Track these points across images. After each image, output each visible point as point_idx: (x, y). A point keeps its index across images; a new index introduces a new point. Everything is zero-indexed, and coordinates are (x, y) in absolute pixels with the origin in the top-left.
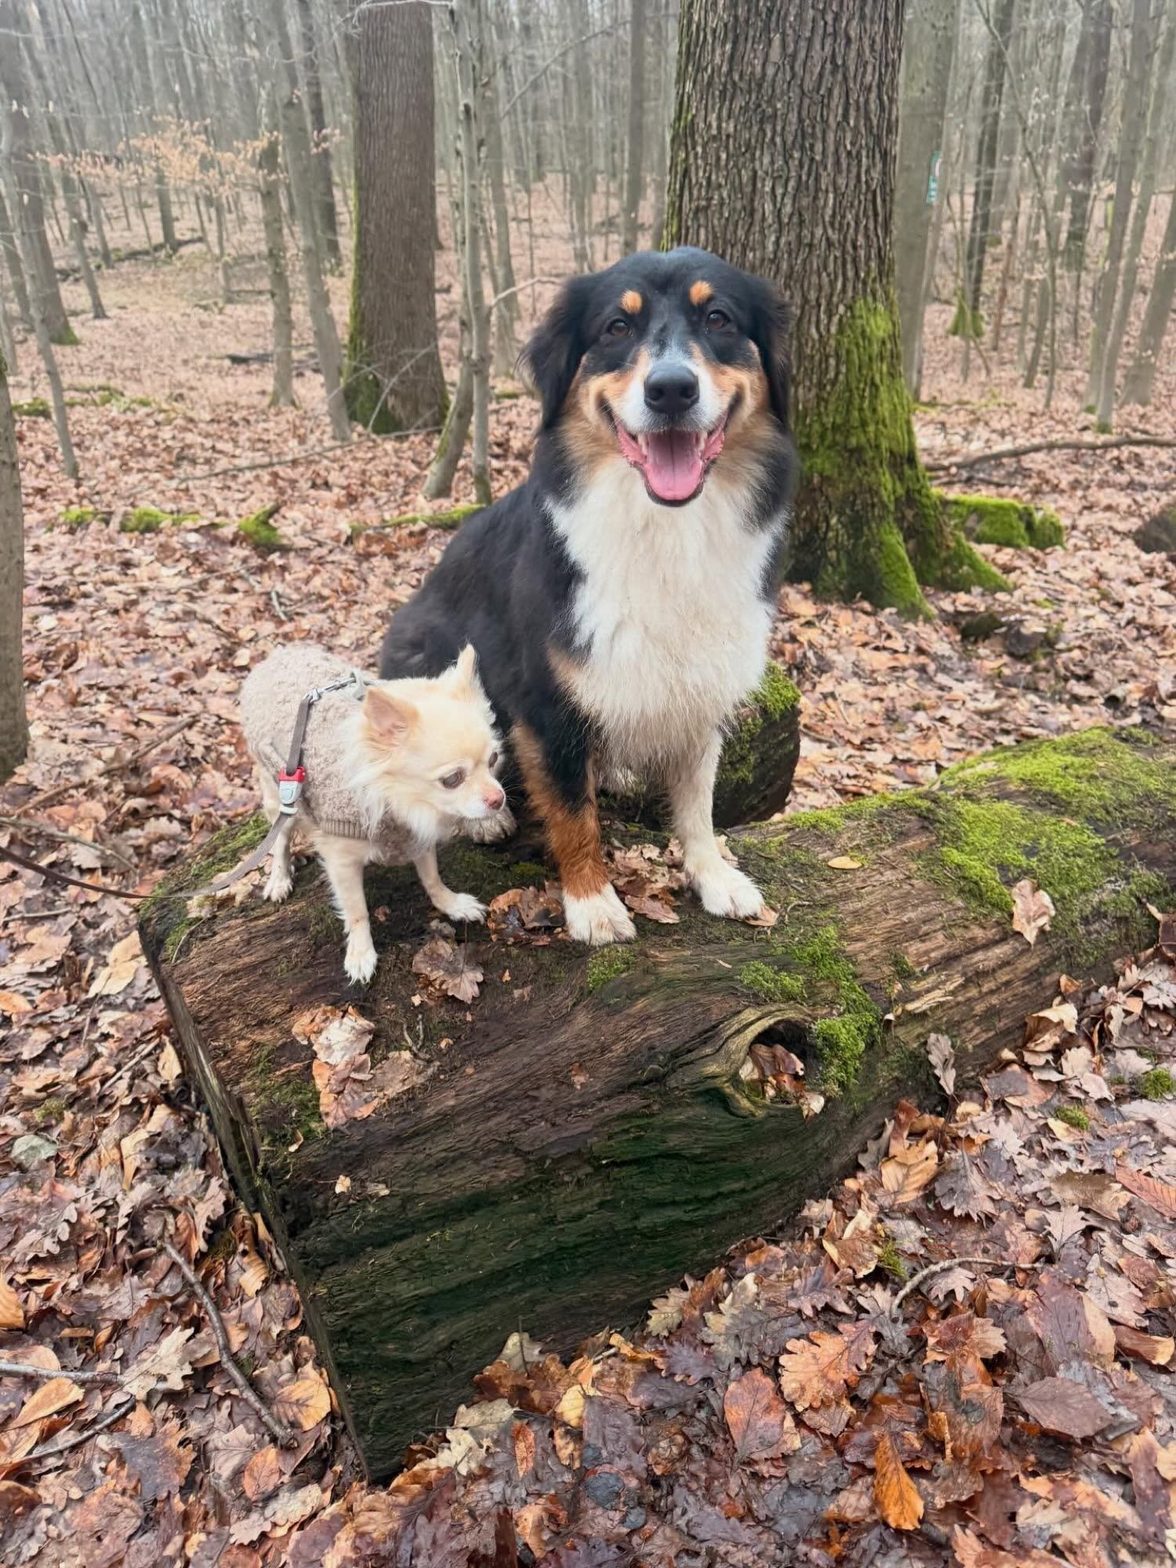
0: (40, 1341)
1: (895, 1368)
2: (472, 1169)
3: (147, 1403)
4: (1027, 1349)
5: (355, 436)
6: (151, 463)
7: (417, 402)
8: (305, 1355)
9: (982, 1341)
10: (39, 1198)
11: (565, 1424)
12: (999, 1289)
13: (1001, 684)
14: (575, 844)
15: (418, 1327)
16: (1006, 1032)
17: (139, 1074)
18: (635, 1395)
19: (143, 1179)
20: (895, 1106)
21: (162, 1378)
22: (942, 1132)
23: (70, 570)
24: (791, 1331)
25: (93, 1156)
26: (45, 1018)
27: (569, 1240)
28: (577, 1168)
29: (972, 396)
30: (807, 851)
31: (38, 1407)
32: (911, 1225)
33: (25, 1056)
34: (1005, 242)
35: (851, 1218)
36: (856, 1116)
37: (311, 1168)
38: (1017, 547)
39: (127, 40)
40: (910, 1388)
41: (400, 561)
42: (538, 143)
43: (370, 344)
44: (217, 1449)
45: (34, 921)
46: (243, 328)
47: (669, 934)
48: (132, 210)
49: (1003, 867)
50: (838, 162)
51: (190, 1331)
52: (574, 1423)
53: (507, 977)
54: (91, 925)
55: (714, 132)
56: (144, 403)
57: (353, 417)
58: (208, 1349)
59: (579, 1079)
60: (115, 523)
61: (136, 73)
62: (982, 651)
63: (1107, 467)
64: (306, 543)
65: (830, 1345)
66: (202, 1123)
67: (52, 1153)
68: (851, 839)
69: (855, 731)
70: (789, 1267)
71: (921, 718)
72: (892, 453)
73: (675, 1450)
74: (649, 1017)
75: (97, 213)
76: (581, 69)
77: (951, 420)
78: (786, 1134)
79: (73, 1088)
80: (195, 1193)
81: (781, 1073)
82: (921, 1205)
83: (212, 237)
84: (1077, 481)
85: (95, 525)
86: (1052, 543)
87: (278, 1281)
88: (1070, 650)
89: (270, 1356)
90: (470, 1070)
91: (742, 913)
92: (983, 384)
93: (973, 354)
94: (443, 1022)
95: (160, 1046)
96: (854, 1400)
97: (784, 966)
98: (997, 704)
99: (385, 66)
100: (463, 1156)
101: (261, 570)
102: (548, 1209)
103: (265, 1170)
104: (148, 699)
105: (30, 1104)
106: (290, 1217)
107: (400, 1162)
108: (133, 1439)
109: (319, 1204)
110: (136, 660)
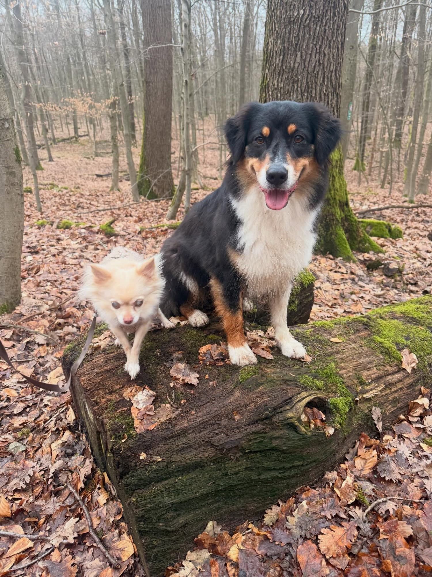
0: (17, 523)
1: (366, 542)
2: (194, 452)
3: (59, 548)
4: (421, 535)
5: (141, 200)
6: (67, 208)
7: (163, 189)
8: (123, 530)
9: (403, 530)
10: (19, 466)
11: (231, 560)
12: (407, 510)
13: (384, 286)
14: (234, 326)
15: (172, 516)
16: (401, 408)
17: (59, 419)
18: (259, 550)
19: (59, 459)
20: (360, 435)
21: (66, 538)
22: (378, 446)
23: (38, 241)
24: (322, 525)
25: (40, 450)
26: (23, 399)
27: (233, 482)
28: (236, 453)
29: (362, 191)
30: (321, 335)
31: (15, 549)
32: (368, 483)
33: (15, 412)
34: (372, 138)
35: (344, 480)
36: (345, 438)
37: (130, 449)
38: (386, 238)
39: (65, 68)
40: (374, 550)
41: (158, 240)
42: (206, 103)
43: (147, 168)
44: (87, 568)
45: (20, 363)
46: (101, 165)
47: (269, 363)
48: (64, 125)
49: (397, 344)
50: (320, 97)
51: (77, 519)
52: (235, 560)
53: (207, 377)
54: (41, 365)
55: (276, 86)
56: (66, 189)
57: (140, 193)
58: (84, 526)
59: (237, 417)
60: (55, 226)
61: (67, 79)
62: (375, 274)
63: (413, 215)
64: (124, 233)
65: (339, 531)
66: (83, 438)
67: (24, 449)
68: (338, 332)
69: (329, 301)
70: (320, 499)
71: (354, 297)
72: (340, 202)
73: (277, 573)
74: (264, 393)
75: (52, 126)
76: (222, 78)
77: (355, 199)
78: (319, 443)
79: (33, 424)
80: (80, 465)
81: (316, 419)
82: (371, 476)
83: (91, 134)
84: (403, 219)
85: (48, 226)
86: (398, 237)
87: (112, 500)
88: (408, 274)
89: (109, 530)
90: (193, 412)
91: (298, 356)
92: (366, 187)
93: (362, 177)
94: (182, 393)
95: (67, 409)
96: (350, 554)
97: (315, 377)
98: (382, 292)
99: (156, 72)
100: (191, 446)
101: (108, 242)
102: (225, 470)
103: (112, 449)
104: (65, 285)
105: (17, 430)
106: (120, 470)
107: (166, 447)
108: (53, 563)
109: (133, 464)
110: (61, 272)
